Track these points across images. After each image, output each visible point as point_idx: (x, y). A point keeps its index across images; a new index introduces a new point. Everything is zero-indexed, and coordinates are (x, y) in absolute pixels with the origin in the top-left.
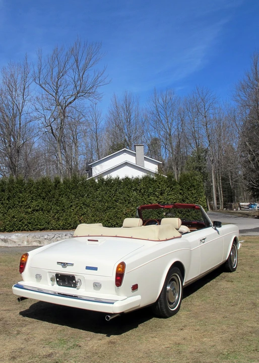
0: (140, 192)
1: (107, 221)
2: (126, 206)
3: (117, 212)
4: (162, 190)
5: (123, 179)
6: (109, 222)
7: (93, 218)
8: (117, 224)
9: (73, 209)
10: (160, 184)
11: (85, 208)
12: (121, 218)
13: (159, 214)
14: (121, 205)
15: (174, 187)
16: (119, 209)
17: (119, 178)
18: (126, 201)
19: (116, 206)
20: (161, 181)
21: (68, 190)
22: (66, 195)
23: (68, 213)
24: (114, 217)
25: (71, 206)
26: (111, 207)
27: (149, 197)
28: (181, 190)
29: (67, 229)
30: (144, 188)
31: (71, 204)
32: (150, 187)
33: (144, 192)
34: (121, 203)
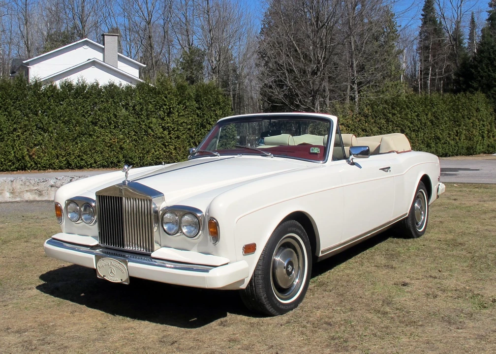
0: (134, 109)
1: (79, 156)
2: (111, 132)
3: (95, 142)
4: (170, 108)
5: (105, 88)
6: (82, 159)
7: (54, 152)
8: (95, 162)
9: (18, 136)
10: (166, 97)
11: (40, 134)
12: (102, 153)
13: (165, 146)
14: (102, 130)
15: (188, 104)
16: (98, 137)
17: (98, 84)
18: (110, 124)
19: (94, 131)
20: (169, 94)
21: (8, 101)
22: (6, 110)
23: (9, 142)
24: (90, 150)
25: (15, 130)
26: (86, 134)
27: (148, 119)
28: (199, 108)
29: (7, 170)
30: (140, 104)
31: (15, 126)
32: (151, 103)
33: (141, 110)
34: (102, 127)
